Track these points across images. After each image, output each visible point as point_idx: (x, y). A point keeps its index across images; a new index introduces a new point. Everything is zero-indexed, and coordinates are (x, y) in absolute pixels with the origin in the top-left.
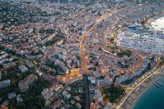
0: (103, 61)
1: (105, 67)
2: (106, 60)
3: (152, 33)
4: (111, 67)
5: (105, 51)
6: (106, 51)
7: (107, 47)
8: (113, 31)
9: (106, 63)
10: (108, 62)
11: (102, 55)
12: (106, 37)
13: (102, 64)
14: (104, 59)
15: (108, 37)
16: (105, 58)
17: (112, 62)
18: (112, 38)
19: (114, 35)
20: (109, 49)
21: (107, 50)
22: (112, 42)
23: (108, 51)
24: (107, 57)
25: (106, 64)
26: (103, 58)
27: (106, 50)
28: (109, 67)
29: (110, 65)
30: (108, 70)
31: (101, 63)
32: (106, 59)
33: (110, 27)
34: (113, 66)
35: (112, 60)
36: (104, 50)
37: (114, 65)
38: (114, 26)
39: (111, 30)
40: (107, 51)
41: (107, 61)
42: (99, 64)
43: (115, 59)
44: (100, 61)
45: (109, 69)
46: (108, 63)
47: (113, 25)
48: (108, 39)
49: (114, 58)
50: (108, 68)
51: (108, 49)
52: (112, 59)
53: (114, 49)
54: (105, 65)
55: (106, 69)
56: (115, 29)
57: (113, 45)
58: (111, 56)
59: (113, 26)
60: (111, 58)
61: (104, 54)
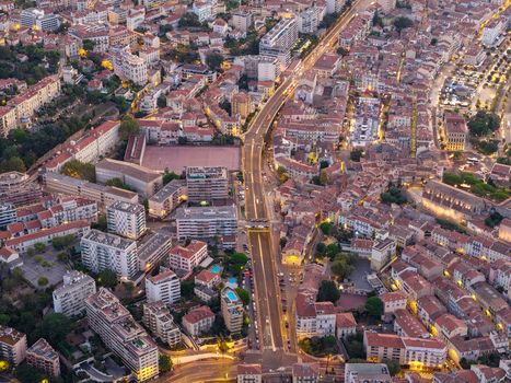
0: (417, 287)
1: (435, 329)
2: (436, 280)
4: (475, 331)
5: (429, 213)
6: (440, 210)
7: (448, 179)
8: (487, 64)
9: (441, 300)
10: (455, 290)
11: (412, 242)
12: (435, 102)
13: (409, 309)
14: (426, 271)
15: (454, 102)
16: (429, 265)
17: (484, 296)
18: (481, 114)
19: (500, 92)
20: (462, 197)
21: (447, 204)
22: (483, 145)
23: (457, 208)
24: (448, 259)
25: (440, 307)
26: (418, 260)
27: (437, 201)
28: (462, 330)
29: (468, 315)
30: (455, 354)
31: (401, 304)
32: (438, 268)
33: (468, 28)
34: (494, 322)
35: (480, 278)
36: (427, 203)
37: (502, 312)
38: (499, 27)
39: (472, 53)
40: (450, 213)
41: (449, 287)
42: (390, 307)
43: (504, 268)
44: (398, 283)
45: (459, 348)
46: (453, 301)
47: (490, 16)
48: (453, 120)
49: (496, 265)
50: (457, 341)
51: (454, 194)
52: (485, 272)
53: (501, 198)
54: (435, 317)
55: (440, 346)
56: (501, 48)
57: (489, 164)
58: (476, 248)
59: (491, 25)
60: (475, 260)
61: (421, 234)
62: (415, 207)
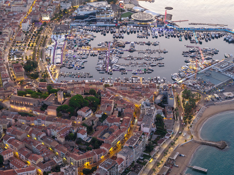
0: (17, 145)
1: (29, 162)
2: (25, 140)
3: (144, 25)
4: (47, 158)
5: (15, 111)
6: (19, 108)
7: (20, 94)
8: (27, 39)
9: (29, 150)
10: (34, 142)
11: (10, 126)
12: (7, 61)
13: (15, 156)
14: (19, 137)
15: (15, 59)
16: (20, 134)
17: (47, 142)
18: (28, 62)
19: (35, 51)
20: (28, 101)
21: (22, 105)
22: (32, 75)
23: (27, 106)
24: (28, 129)
25: (29, 152)
26: (14, 133)
27: (17, 104)
28: (41, 160)
29: (42, 152)
30: (40, 171)
31: (11, 155)
32: (25, 135)
33: (14, 24)
34: (54, 152)
35: (44, 134)
36: (12, 106)
37: (56, 147)
38: (29, 22)
39: (19, 35)
40: (24, 109)
41: (31, 142)
42: (6, 157)
43: (53, 128)
44: (7, 145)
45: (41, 168)
46: (34, 147)
47: (23, 18)
48: (16, 67)
49: (49, 127)
50: (40, 165)
51: (24, 100)
52: (45, 131)
53: (45, 97)
54: (28, 157)
55: (33, 169)
56: (31, 31)
57: (36, 83)
58: (39, 121)
59: (25, 22)
60: (40, 127)
61: (13, 121)
62: (8, 109)
